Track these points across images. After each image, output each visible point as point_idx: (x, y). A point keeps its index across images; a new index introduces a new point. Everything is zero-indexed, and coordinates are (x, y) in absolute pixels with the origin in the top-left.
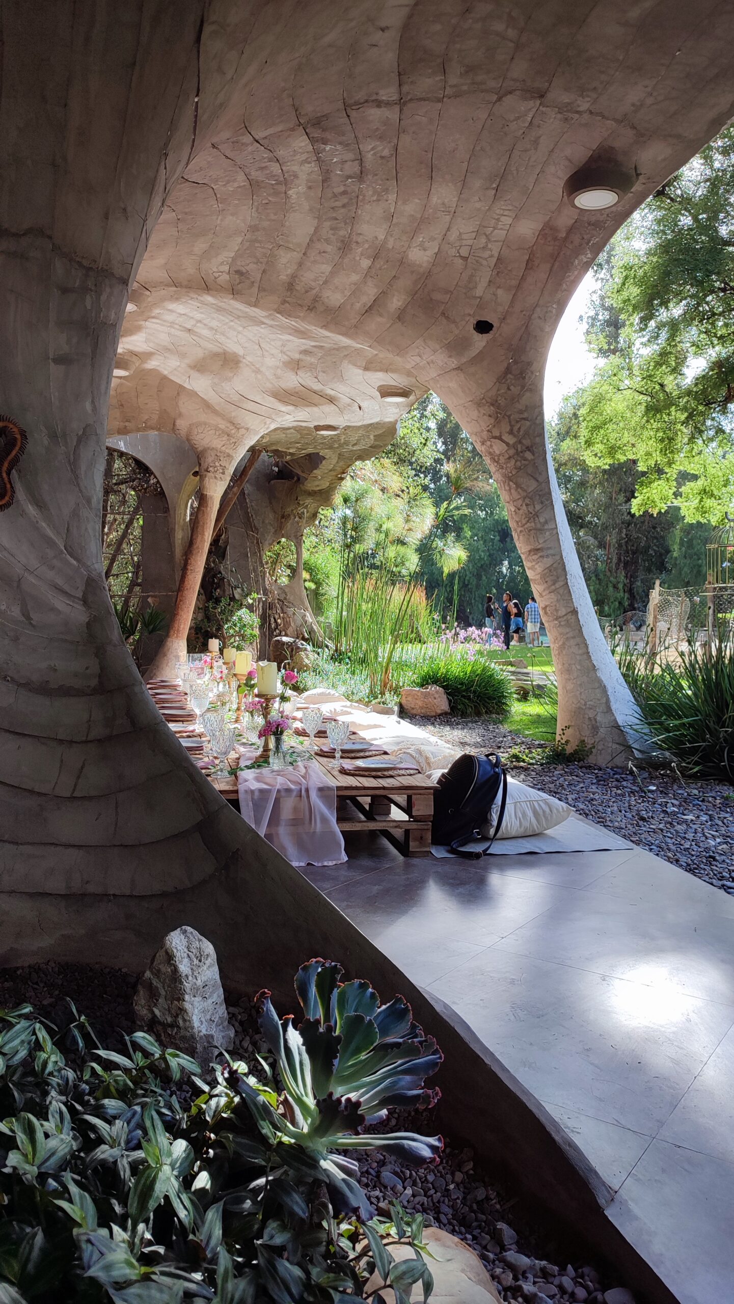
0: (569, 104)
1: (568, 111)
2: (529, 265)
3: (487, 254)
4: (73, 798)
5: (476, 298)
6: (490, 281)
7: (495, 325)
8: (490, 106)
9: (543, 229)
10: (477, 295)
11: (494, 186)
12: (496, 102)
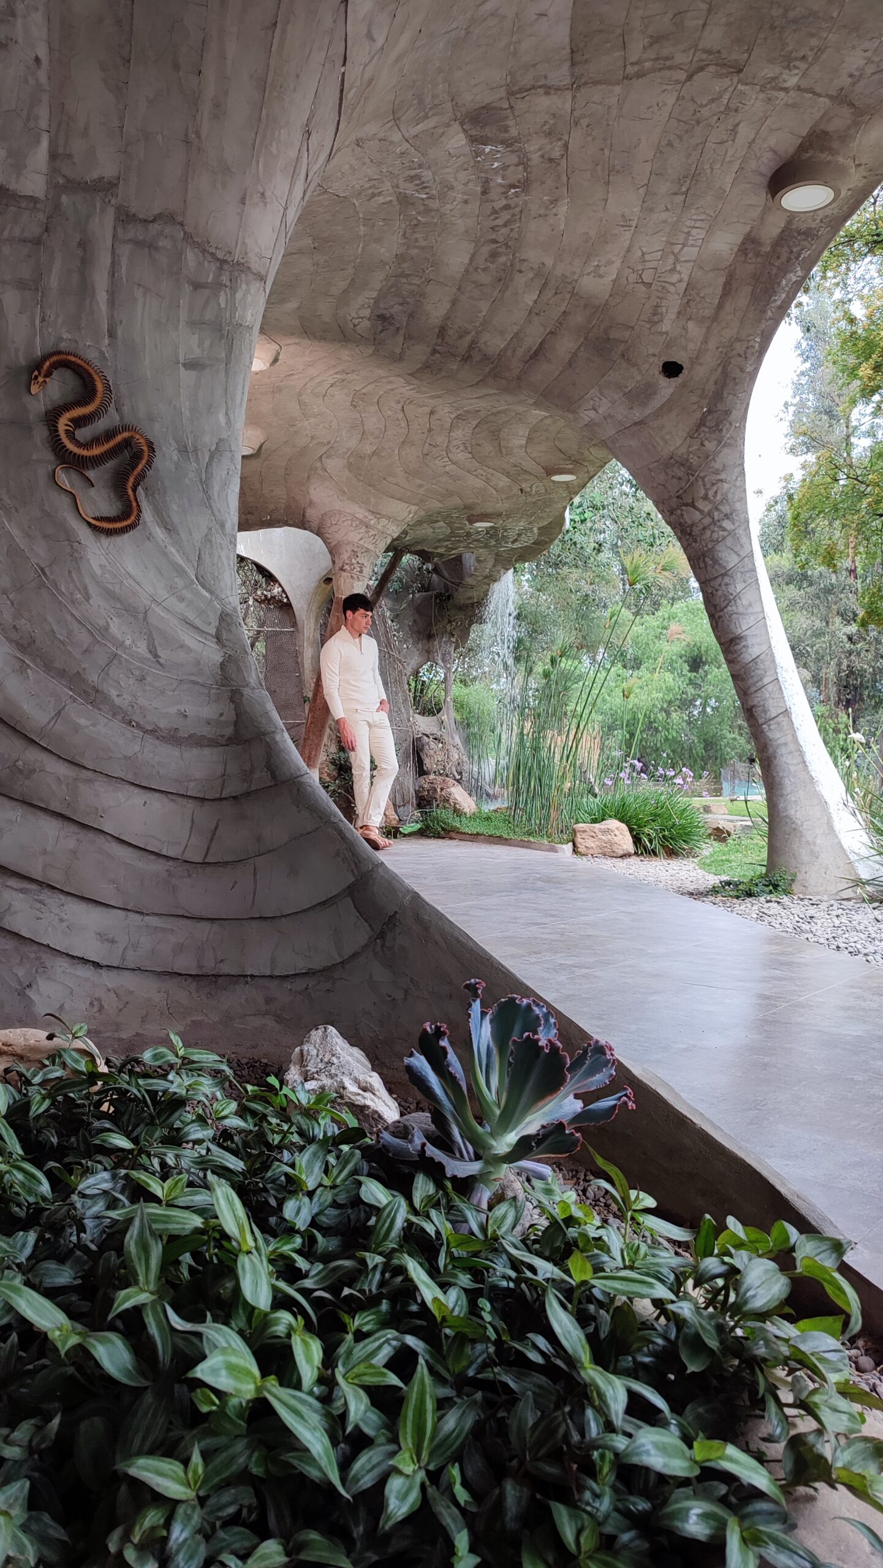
0: (774, 79)
1: (773, 88)
2: (728, 289)
3: (674, 278)
4: (204, 864)
5: (661, 333)
6: (679, 313)
7: (684, 366)
8: (678, 87)
9: (743, 243)
10: (664, 330)
11: (684, 189)
12: (686, 81)
